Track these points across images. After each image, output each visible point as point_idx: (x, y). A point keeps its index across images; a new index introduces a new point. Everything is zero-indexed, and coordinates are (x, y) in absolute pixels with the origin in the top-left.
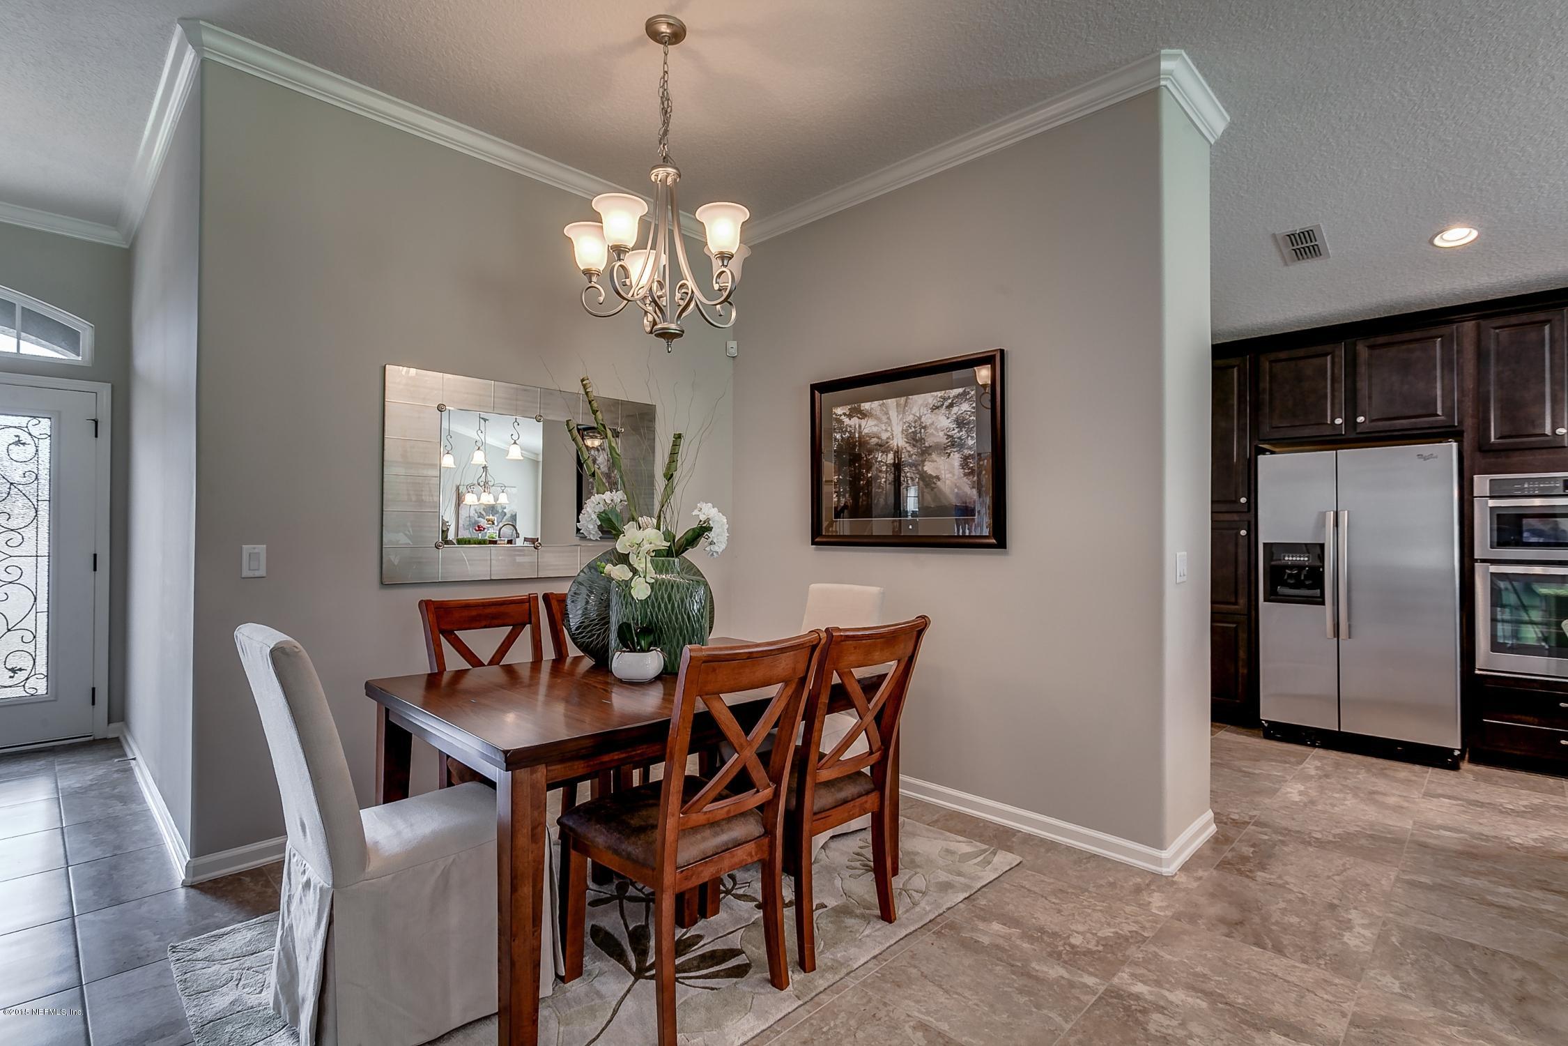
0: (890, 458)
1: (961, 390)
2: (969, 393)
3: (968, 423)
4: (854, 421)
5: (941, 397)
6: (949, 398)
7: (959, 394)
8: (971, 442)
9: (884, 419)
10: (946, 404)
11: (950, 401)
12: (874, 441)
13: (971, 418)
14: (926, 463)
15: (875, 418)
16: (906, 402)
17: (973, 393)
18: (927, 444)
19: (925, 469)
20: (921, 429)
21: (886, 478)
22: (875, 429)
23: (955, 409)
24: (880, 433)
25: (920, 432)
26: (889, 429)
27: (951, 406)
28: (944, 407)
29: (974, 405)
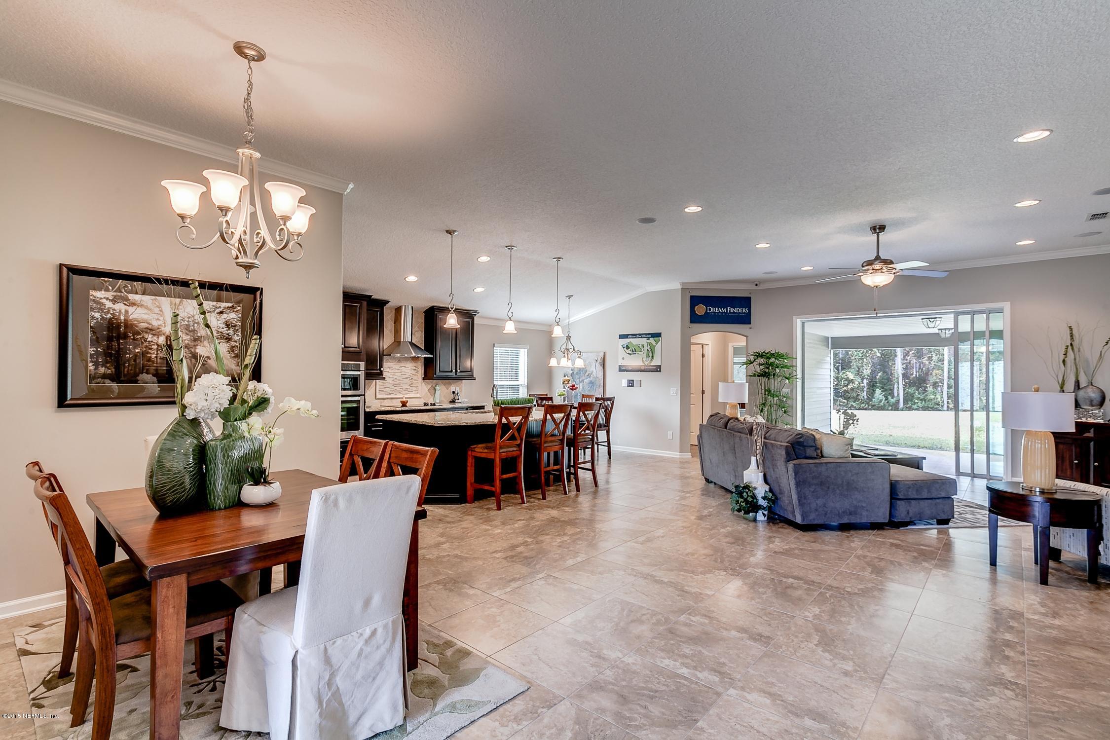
0: (162, 340)
1: (230, 305)
2: (236, 308)
3: (235, 326)
4: (120, 307)
5: (213, 306)
6: (220, 307)
7: (228, 307)
8: (236, 338)
9: (157, 310)
10: (218, 310)
11: (221, 310)
12: (144, 325)
13: (237, 323)
14: (198, 347)
15: (145, 308)
16: (180, 302)
17: (239, 308)
18: (199, 335)
19: (197, 351)
20: (194, 324)
21: (157, 354)
22: (145, 317)
23: (224, 316)
24: (151, 320)
25: (193, 326)
26: (161, 318)
27: (221, 312)
28: (215, 312)
29: (240, 316)
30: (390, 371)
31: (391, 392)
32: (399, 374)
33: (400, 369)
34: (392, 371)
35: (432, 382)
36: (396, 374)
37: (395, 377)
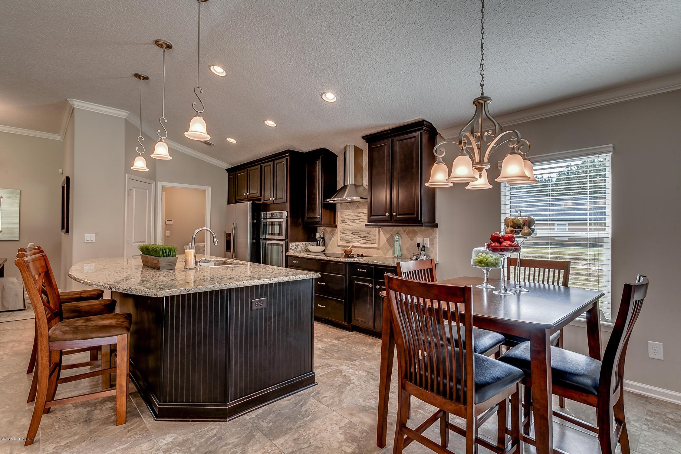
30: (350, 218)
31: (350, 240)
32: (358, 221)
33: (359, 215)
34: (351, 218)
35: (391, 230)
36: (355, 221)
37: (354, 224)
